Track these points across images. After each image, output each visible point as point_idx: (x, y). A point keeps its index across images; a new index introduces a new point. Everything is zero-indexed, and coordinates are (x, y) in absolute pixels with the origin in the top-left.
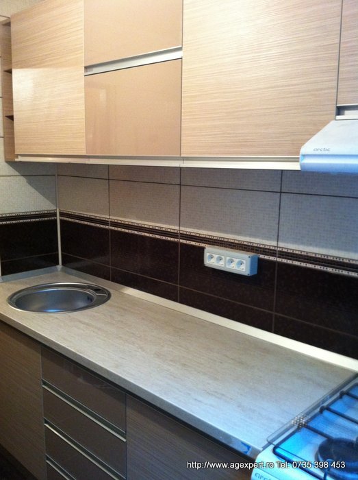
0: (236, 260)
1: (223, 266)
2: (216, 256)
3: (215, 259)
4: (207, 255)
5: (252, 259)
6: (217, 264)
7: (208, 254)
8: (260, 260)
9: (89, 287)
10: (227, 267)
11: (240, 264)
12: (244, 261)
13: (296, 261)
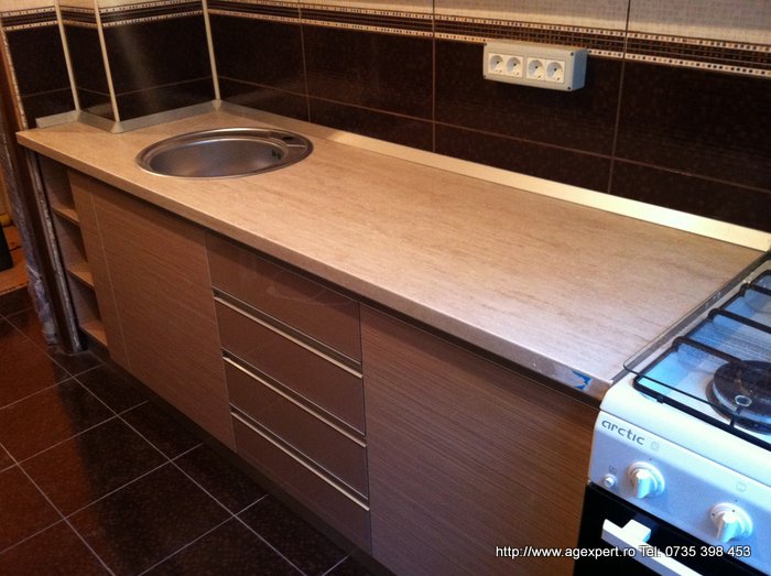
0: (546, 63)
1: (520, 75)
2: (506, 58)
3: (505, 64)
4: (488, 56)
5: (578, 58)
6: (507, 74)
7: (491, 55)
8: (590, 59)
9: (274, 135)
10: (528, 76)
11: (553, 70)
12: (562, 64)
13: (663, 56)
